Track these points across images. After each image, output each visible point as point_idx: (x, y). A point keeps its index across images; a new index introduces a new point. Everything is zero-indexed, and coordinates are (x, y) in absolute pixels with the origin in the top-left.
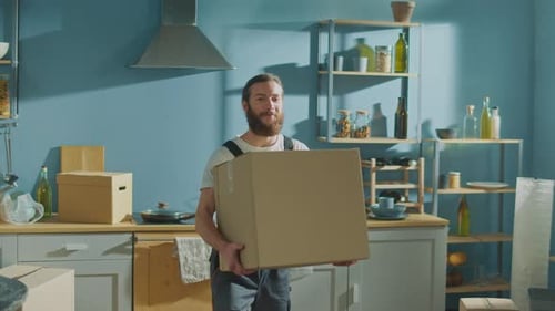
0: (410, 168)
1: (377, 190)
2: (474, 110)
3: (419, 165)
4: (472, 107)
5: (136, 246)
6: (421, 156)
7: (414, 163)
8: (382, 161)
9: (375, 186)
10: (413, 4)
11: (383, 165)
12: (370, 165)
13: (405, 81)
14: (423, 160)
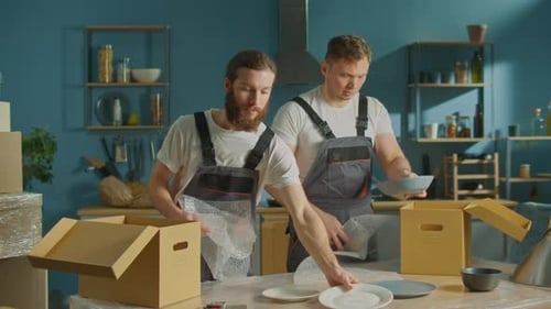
0: (485, 162)
1: (459, 181)
2: (541, 112)
3: (493, 158)
4: (539, 110)
5: (263, 225)
6: (496, 151)
7: (489, 157)
8: (462, 156)
9: (457, 177)
10: (485, 27)
11: (463, 159)
12: (452, 160)
13: (481, 90)
14: (496, 155)
